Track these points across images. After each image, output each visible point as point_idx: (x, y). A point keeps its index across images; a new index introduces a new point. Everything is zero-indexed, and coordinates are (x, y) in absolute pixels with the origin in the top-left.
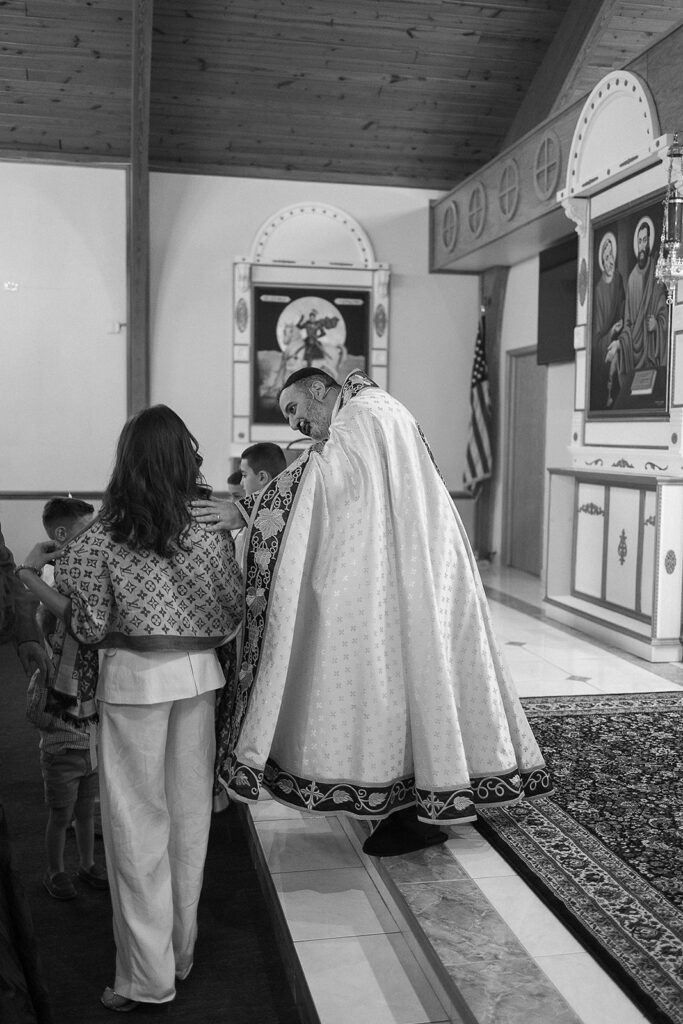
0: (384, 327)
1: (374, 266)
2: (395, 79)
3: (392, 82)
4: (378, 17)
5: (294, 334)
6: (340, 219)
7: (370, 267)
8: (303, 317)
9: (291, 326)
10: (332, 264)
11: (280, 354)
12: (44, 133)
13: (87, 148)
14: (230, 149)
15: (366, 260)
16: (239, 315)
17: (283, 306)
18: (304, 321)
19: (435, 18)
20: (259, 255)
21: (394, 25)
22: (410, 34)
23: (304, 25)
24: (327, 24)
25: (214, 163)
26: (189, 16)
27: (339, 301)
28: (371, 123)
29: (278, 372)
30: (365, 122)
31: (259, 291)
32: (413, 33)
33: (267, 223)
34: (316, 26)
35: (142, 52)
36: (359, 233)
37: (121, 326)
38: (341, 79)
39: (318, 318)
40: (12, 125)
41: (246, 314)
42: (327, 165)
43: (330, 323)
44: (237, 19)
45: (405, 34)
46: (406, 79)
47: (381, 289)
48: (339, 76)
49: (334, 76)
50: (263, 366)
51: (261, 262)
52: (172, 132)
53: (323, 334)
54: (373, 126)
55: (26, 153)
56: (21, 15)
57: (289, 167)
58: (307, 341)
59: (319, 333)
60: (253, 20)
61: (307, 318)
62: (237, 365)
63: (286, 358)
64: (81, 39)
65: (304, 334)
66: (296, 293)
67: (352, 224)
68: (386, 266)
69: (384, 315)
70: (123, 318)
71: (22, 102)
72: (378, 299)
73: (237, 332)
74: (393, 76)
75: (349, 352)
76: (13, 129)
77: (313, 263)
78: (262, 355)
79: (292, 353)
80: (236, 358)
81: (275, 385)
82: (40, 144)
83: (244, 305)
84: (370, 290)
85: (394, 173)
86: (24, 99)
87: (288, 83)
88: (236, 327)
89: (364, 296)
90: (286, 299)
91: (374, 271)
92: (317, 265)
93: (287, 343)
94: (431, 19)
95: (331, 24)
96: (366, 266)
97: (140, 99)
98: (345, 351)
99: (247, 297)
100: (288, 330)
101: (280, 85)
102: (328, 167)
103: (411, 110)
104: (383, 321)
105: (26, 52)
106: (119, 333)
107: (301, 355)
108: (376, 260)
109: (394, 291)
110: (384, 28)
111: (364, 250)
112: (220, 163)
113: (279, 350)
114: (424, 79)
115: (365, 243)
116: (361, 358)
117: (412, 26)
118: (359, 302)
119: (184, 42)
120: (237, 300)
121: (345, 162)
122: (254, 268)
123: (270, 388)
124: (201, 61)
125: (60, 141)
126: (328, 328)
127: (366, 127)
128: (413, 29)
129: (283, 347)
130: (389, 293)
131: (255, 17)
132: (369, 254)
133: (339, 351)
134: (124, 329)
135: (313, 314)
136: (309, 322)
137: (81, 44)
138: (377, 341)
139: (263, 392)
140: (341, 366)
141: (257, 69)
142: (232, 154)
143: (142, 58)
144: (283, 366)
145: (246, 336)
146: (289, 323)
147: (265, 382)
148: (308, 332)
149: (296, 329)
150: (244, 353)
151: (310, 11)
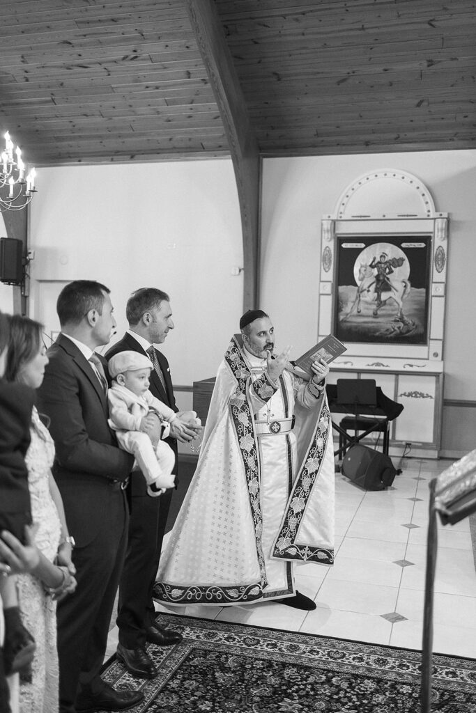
0: (443, 264)
1: (437, 215)
2: (431, 63)
3: (429, 66)
4: (399, 16)
5: (367, 271)
6: (407, 179)
7: (431, 217)
8: (375, 259)
9: (366, 267)
10: (399, 216)
11: (357, 288)
12: (190, 139)
13: (220, 146)
14: (317, 135)
15: (429, 211)
16: (324, 259)
17: (360, 251)
18: (376, 262)
19: (449, 7)
20: (341, 213)
21: (415, 20)
22: (431, 25)
23: (342, 34)
24: (360, 29)
25: (310, 147)
26: (256, 43)
27: (404, 245)
28: (421, 102)
29: (354, 302)
30: (417, 102)
31: (340, 240)
32: (433, 23)
33: (348, 188)
34: (352, 33)
35: (213, 75)
36: (423, 189)
37: (240, 271)
38: (386, 70)
39: (387, 259)
40: (169, 137)
41: (330, 258)
42: (396, 139)
43: (397, 263)
44: (289, 38)
45: (428, 26)
46: (440, 62)
47: (440, 233)
48: (383, 68)
49: (380, 69)
50: (343, 297)
51: (343, 219)
52: (273, 128)
53: (391, 272)
54: (425, 104)
55: (184, 154)
56: (149, 63)
57: (367, 144)
58: (377, 277)
59: (387, 270)
60: (303, 37)
61: (378, 259)
62: (322, 297)
63: (360, 291)
64: (191, 72)
65: (375, 272)
66: (370, 240)
67: (417, 183)
68: (445, 215)
69: (443, 254)
70: (241, 265)
71: (170, 121)
72: (439, 242)
73: (323, 271)
74: (429, 61)
75: (412, 286)
76: (171, 139)
77: (384, 216)
78: (342, 289)
79: (365, 287)
80: (321, 292)
81: (351, 312)
82: (190, 148)
83: (329, 251)
84: (432, 235)
85: (455, 138)
86: (170, 119)
87: (344, 80)
88: (322, 268)
89: (427, 239)
90: (363, 245)
91: (435, 219)
92: (386, 218)
93: (362, 280)
94: (445, 9)
95: (363, 29)
96: (429, 216)
97: (223, 109)
98: (409, 284)
99: (331, 245)
100: (363, 269)
101: (339, 83)
102: (398, 140)
103: (452, 86)
104: (444, 259)
105: (160, 87)
106: (239, 274)
107: (372, 288)
108: (436, 211)
109: (453, 234)
110: (407, 24)
111: (427, 203)
112: (314, 146)
113: (355, 284)
114: (456, 59)
115: (428, 197)
116: (423, 290)
117: (431, 18)
118: (423, 245)
119: (259, 62)
120: (324, 248)
121: (410, 135)
122: (337, 222)
123: (347, 314)
124: (275, 74)
125: (202, 144)
126: (395, 267)
127: (419, 105)
128: (431, 20)
129: (359, 283)
130: (448, 236)
131: (303, 34)
132: (431, 206)
133: (404, 284)
134: (242, 272)
135: (383, 256)
136: (379, 263)
137: (192, 75)
138: (437, 276)
139: (341, 318)
140: (405, 296)
141: (318, 73)
142: (321, 139)
143: (215, 80)
144: (358, 297)
145: (329, 275)
146: (363, 264)
147: (343, 309)
148: (378, 271)
149: (369, 268)
150: (328, 288)
151: (343, 21)
